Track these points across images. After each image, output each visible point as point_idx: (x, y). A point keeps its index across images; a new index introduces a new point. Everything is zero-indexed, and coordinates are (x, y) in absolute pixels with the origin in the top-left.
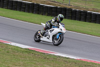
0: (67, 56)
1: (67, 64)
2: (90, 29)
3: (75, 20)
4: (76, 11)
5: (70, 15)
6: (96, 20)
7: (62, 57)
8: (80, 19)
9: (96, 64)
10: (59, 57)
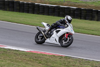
0: (17, 49)
1: (17, 57)
2: (38, 21)
3: (23, 12)
4: (23, 4)
5: (18, 8)
6: (44, 12)
7: (12, 50)
8: (28, 12)
9: (46, 56)
10: (10, 50)
